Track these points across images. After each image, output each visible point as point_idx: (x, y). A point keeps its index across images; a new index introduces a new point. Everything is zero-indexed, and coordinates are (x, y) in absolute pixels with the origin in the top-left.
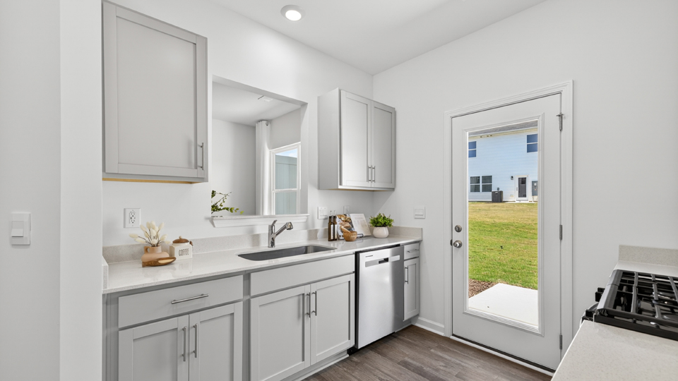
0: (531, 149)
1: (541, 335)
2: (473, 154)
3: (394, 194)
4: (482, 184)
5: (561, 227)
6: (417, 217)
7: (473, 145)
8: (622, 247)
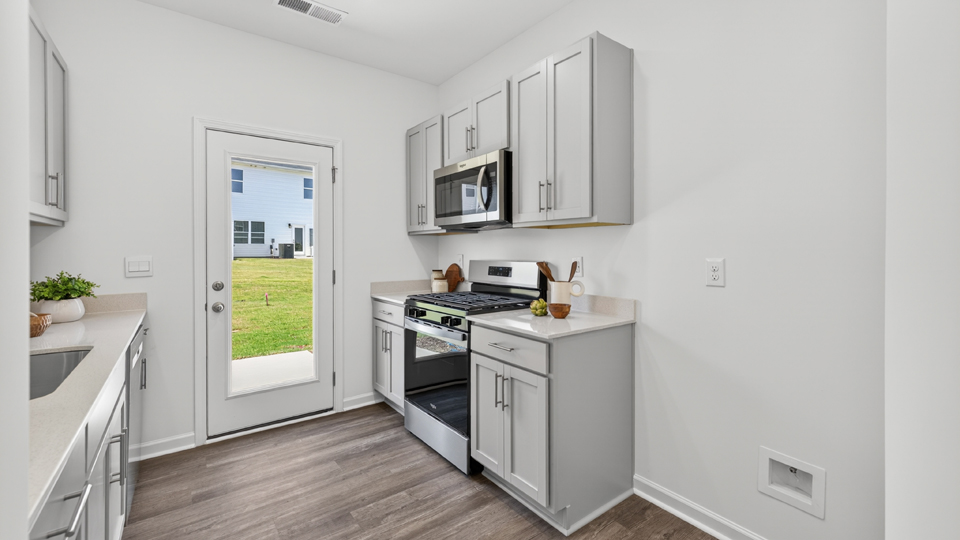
0: (307, 195)
1: (318, 381)
2: (238, 188)
3: (62, 231)
4: (250, 232)
5: (334, 272)
6: (129, 275)
7: (238, 174)
8: (372, 284)
